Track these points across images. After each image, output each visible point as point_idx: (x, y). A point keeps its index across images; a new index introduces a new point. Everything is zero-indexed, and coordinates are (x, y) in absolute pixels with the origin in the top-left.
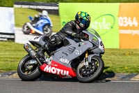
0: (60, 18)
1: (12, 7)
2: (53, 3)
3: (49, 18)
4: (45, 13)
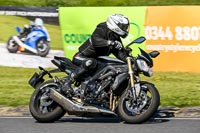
2: (51, 8)
3: (44, 29)
4: (39, 22)
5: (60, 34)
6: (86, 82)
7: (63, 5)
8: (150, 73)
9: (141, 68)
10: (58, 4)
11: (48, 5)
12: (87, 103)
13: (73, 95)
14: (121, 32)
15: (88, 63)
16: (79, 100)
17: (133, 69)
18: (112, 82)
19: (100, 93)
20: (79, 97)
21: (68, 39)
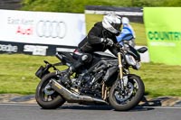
0: (144, 27)
1: (83, 13)
2: (136, 8)
3: (130, 27)
4: (125, 20)
5: (144, 32)
6: (83, 75)
7: (148, 5)
8: (138, 67)
9: (130, 62)
10: (143, 4)
11: (134, 5)
12: (82, 93)
13: (71, 86)
14: (115, 31)
15: (84, 58)
16: (77, 90)
17: (122, 63)
18: (104, 75)
19: (94, 84)
20: (76, 87)
21: (152, 36)
